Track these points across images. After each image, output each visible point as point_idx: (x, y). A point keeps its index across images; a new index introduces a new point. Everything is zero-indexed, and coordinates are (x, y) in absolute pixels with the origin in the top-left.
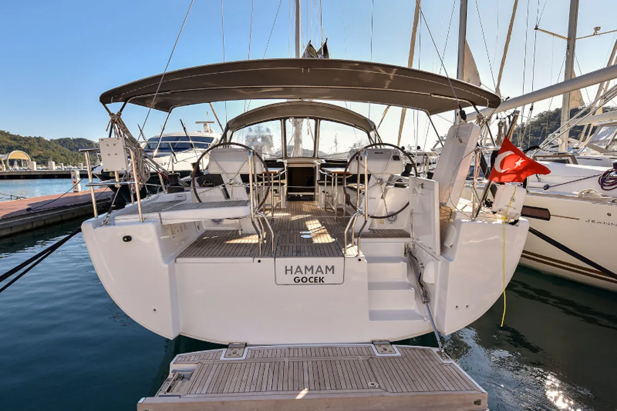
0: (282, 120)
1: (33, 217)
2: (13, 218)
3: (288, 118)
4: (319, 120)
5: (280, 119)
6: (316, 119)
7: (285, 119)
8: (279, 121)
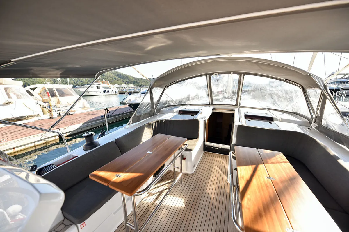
0: (208, 76)
1: (101, 121)
2: (92, 121)
3: (213, 74)
4: (243, 75)
5: (206, 75)
6: (240, 74)
7: (210, 75)
8: (205, 77)
